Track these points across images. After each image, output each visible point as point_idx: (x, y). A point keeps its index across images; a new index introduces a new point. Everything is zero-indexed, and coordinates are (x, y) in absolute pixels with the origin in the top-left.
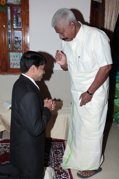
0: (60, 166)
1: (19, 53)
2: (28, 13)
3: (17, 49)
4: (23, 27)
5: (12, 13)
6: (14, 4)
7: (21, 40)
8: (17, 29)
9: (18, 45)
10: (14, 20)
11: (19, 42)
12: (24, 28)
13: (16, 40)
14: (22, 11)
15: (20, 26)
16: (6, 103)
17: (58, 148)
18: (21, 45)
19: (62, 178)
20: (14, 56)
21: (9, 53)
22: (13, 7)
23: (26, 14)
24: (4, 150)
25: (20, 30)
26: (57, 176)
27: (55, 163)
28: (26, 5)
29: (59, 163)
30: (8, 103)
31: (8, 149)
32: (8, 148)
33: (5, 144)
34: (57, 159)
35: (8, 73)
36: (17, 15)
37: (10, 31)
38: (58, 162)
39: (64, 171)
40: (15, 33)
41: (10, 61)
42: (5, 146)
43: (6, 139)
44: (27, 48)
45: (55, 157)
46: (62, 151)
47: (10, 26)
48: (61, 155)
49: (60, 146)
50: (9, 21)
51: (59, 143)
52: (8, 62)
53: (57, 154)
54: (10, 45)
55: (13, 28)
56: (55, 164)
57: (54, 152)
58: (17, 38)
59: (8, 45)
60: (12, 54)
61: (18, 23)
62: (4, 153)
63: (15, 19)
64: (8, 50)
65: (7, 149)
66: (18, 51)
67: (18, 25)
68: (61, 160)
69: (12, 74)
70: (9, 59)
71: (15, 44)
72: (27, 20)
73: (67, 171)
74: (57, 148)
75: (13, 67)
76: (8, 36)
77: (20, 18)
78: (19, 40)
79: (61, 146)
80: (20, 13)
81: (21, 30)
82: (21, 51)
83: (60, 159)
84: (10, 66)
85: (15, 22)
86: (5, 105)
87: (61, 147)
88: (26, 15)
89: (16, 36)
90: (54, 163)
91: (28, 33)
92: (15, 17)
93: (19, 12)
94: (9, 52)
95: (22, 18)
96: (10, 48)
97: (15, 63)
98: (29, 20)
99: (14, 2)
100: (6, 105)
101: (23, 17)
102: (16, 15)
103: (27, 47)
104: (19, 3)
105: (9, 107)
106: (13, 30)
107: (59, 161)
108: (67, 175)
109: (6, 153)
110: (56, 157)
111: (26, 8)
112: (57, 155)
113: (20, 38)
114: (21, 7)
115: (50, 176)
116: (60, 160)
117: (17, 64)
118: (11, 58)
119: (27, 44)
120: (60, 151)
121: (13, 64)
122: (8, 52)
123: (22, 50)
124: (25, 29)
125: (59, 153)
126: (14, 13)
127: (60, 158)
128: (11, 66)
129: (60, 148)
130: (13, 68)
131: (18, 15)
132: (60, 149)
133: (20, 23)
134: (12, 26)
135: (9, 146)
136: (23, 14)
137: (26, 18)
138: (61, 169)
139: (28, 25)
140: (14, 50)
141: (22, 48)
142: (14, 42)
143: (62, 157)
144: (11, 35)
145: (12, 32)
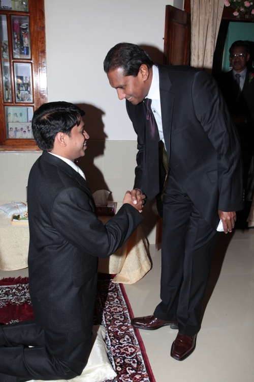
0: (117, 322)
1: (26, 108)
2: (43, 28)
3: (22, 100)
4: (33, 57)
5: (11, 29)
6: (13, 9)
7: (30, 82)
8: (21, 61)
9: (23, 92)
10: (14, 41)
11: (25, 85)
12: (36, 58)
13: (20, 81)
14: (30, 25)
16: (4, 208)
17: (110, 289)
18: (29, 92)
19: (123, 345)
20: (16, 114)
21: (7, 108)
22: (12, 16)
23: (39, 30)
24: (5, 299)
25: (28, 61)
26: (114, 341)
27: (108, 317)
28: (38, 12)
29: (115, 319)
30: (7, 208)
31: (13, 296)
32: (14, 294)
33: (6, 286)
34: (110, 311)
35: (6, 148)
36: (20, 33)
37: (7, 64)
38: (112, 316)
39: (125, 332)
40: (17, 67)
41: (8, 125)
42: (7, 291)
43: (7, 277)
44: (43, 98)
46: (118, 295)
47: (8, 54)
48: (117, 302)
50: (5, 44)
52: (5, 127)
54: (7, 91)
55: (14, 59)
56: (108, 319)
57: (103, 299)
58: (21, 78)
59: (3, 93)
60: (11, 110)
61: (24, 47)
62: (6, 304)
63: (16, 41)
64: (4, 103)
65: (11, 296)
66: (24, 105)
67: (23, 52)
68: (118, 311)
69: (12, 150)
71: (17, 90)
72: (40, 41)
73: (132, 331)
75: (16, 135)
76: (3, 74)
77: (26, 39)
78: (24, 82)
80: (26, 29)
82: (30, 104)
83: (116, 309)
84: (9, 133)
85: (16, 47)
86: (3, 212)
87: (115, 288)
88: (38, 33)
89: (19, 75)
90: (106, 318)
91: (45, 68)
92: (16, 36)
93: (24, 25)
94: (6, 107)
95: (31, 37)
96: (7, 98)
97: (19, 128)
98: (45, 42)
99: (14, 6)
100: (5, 211)
101: (33, 36)
102: (18, 32)
104: (24, 8)
105: (10, 214)
106: (13, 62)
107: (114, 315)
108: (132, 341)
109: (9, 304)
110: (107, 306)
111: (40, 19)
112: (110, 302)
113: (26, 77)
114: (28, 16)
115: (100, 343)
116: (116, 311)
117: (22, 129)
119: (42, 90)
120: (115, 295)
121: (14, 130)
122: (4, 106)
123: (32, 102)
124: (37, 60)
125: (112, 298)
126: (15, 28)
127: (115, 308)
128: (11, 135)
129: (113, 289)
130: (14, 138)
131: (23, 33)
132: (114, 292)
133: (27, 48)
134: (11, 54)
135: (14, 290)
136: (32, 30)
137: (40, 37)
138: (120, 327)
139: (43, 52)
140: (17, 101)
141: (32, 99)
142: (16, 86)
143: (119, 307)
144: (9, 72)
145: (12, 65)
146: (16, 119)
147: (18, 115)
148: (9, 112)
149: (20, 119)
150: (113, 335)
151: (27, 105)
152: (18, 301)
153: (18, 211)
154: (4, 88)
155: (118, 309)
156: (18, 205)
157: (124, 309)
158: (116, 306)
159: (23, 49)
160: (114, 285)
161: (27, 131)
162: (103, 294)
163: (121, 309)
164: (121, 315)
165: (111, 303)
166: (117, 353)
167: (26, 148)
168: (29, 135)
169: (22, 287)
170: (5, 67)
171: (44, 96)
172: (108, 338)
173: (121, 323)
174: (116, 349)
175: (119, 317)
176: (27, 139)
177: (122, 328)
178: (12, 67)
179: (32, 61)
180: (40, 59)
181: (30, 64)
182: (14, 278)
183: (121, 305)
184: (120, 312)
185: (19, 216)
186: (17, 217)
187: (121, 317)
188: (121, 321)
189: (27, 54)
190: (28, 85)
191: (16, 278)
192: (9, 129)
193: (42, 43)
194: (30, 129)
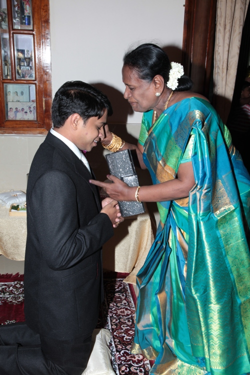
0: (124, 326)
1: (27, 86)
3: (23, 77)
4: (35, 26)
7: (32, 57)
8: (22, 32)
9: (24, 68)
10: (14, 9)
11: (27, 60)
12: (38, 28)
13: (21, 55)
15: (29, 24)
16: (2, 197)
17: (118, 290)
18: (31, 67)
20: (17, 92)
21: (6, 86)
25: (29, 32)
26: (119, 347)
27: (114, 321)
29: (122, 322)
30: (6, 197)
32: (11, 292)
33: (3, 283)
34: (117, 313)
35: (5, 131)
37: (6, 36)
38: (119, 320)
40: (17, 39)
41: (7, 105)
42: (3, 289)
43: (4, 273)
44: (46, 75)
45: (113, 310)
46: (126, 297)
47: (7, 24)
48: (125, 303)
49: (121, 286)
50: (4, 13)
51: (119, 281)
52: (4, 107)
53: (117, 303)
54: (6, 67)
55: (13, 30)
56: (114, 323)
58: (23, 52)
59: (2, 68)
60: (11, 88)
61: (25, 16)
62: (2, 303)
63: (16, 9)
64: (3, 79)
65: (8, 294)
66: (25, 82)
67: (24, 21)
68: (125, 314)
69: (12, 133)
70: (5, 99)
71: (18, 65)
72: (43, 9)
75: (16, 116)
77: (28, 6)
78: (26, 56)
79: (124, 286)
81: (31, 32)
82: (32, 82)
83: (124, 312)
84: (9, 114)
85: (17, 15)
87: (124, 288)
89: (20, 48)
90: (111, 321)
91: (48, 40)
92: (16, 3)
94: (5, 84)
95: (32, 5)
96: (6, 74)
97: (20, 108)
98: (49, 10)
100: (2, 201)
101: (35, 3)
103: (46, 73)
105: (8, 204)
106: (13, 33)
107: (121, 318)
109: (5, 303)
110: (114, 308)
113: (28, 51)
116: (123, 314)
117: (23, 109)
118: (10, 98)
119: (45, 65)
120: (123, 295)
121: (14, 110)
122: (3, 83)
123: (34, 79)
124: (40, 31)
125: (119, 300)
127: (122, 310)
128: (11, 116)
129: (121, 289)
130: (14, 119)
132: (122, 293)
133: (29, 17)
134: (11, 24)
135: (11, 288)
137: (43, 5)
138: (126, 332)
139: (47, 21)
140: (17, 78)
141: (34, 75)
142: (16, 61)
143: (127, 309)
144: (8, 45)
145: (12, 37)
146: (16, 98)
147: (19, 94)
148: (8, 91)
149: (21, 98)
150: (118, 341)
151: (28, 82)
152: (15, 300)
153: (18, 201)
154: (3, 63)
155: (126, 312)
156: (18, 194)
157: (132, 312)
158: (124, 308)
159: (24, 19)
160: (123, 285)
161: (28, 112)
162: (110, 295)
163: (130, 312)
164: (129, 318)
165: (119, 305)
166: (122, 360)
167: (27, 131)
168: (32, 116)
169: (20, 284)
170: (4, 39)
171: (47, 72)
172: (113, 343)
173: (128, 327)
174: (122, 356)
175: (126, 321)
176: (28, 121)
177: (129, 332)
178: (12, 39)
179: (34, 33)
180: (43, 29)
181: (32, 36)
182: (12, 275)
183: (130, 307)
184: (128, 315)
185: (18, 206)
186: (16, 208)
187: (129, 321)
188: (128, 326)
190: (30, 59)
191: (14, 274)
192: (9, 110)
193: (45, 12)
194: (32, 109)
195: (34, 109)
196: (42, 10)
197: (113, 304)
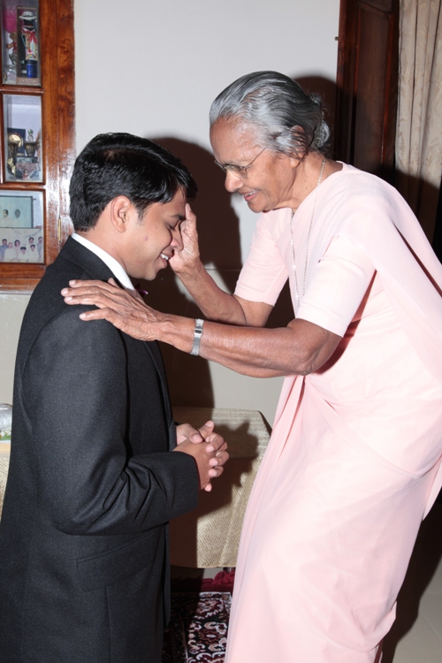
2: (70, 19)
3: (19, 177)
7: (38, 142)
8: (19, 90)
9: (23, 161)
10: (5, 53)
11: (28, 147)
13: (15, 138)
14: (40, 13)
17: (210, 614)
18: (36, 159)
20: (7, 212)
23: (60, 22)
25: (33, 91)
36: (20, 31)
45: (198, 658)
49: (219, 608)
51: (214, 596)
53: (207, 642)
55: (2, 86)
57: (191, 636)
58: (21, 133)
61: (26, 62)
63: (10, 51)
67: (25, 72)
71: (9, 157)
72: (63, 48)
74: (206, 613)
75: (3, 255)
77: (32, 43)
78: (27, 140)
79: (224, 608)
80: (32, 22)
81: (38, 91)
82: (37, 187)
85: (10, 62)
87: (224, 611)
88: (59, 30)
89: (14, 126)
92: (10, 41)
93: (28, 15)
95: (41, 39)
98: (72, 50)
101: (47, 36)
102: (15, 33)
106: (2, 93)
110: (201, 655)
112: (207, 646)
113: (32, 132)
120: (222, 627)
123: (41, 181)
125: (213, 636)
126: (9, 24)
129: (218, 614)
131: (26, 30)
132: (220, 621)
133: (34, 63)
136: (44, 24)
139: (68, 72)
140: (8, 179)
141: (41, 174)
142: (7, 148)
149: (15, 222)
159: (23, 67)
161: (28, 246)
165: (211, 648)
167: (23, 284)
168: (34, 256)
179: (43, 92)
181: (39, 98)
189: (34, 76)
190: (35, 146)
193: (65, 53)
194: (36, 242)
195: (40, 242)
196: (59, 50)
197: (200, 647)
